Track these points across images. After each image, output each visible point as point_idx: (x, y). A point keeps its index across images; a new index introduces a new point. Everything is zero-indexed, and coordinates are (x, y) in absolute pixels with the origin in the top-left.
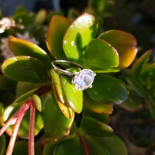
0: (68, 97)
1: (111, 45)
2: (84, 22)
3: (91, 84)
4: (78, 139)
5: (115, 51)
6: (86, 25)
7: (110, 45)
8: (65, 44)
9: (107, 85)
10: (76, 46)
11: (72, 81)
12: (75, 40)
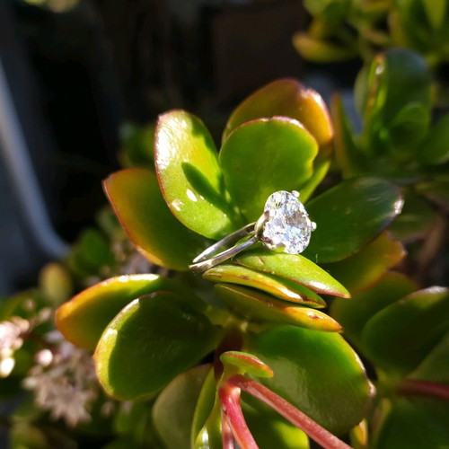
0: (296, 275)
1: (265, 116)
2: (172, 134)
3: (308, 221)
4: (403, 403)
5: (283, 120)
6: (183, 135)
7: (264, 120)
8: (178, 209)
9: (335, 208)
10: (202, 198)
11: (269, 246)
12: (188, 183)
